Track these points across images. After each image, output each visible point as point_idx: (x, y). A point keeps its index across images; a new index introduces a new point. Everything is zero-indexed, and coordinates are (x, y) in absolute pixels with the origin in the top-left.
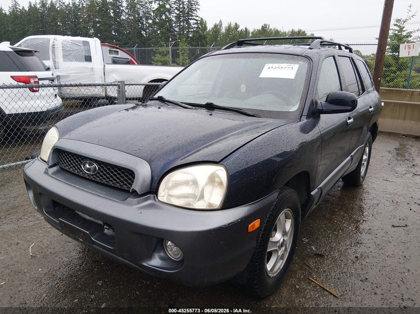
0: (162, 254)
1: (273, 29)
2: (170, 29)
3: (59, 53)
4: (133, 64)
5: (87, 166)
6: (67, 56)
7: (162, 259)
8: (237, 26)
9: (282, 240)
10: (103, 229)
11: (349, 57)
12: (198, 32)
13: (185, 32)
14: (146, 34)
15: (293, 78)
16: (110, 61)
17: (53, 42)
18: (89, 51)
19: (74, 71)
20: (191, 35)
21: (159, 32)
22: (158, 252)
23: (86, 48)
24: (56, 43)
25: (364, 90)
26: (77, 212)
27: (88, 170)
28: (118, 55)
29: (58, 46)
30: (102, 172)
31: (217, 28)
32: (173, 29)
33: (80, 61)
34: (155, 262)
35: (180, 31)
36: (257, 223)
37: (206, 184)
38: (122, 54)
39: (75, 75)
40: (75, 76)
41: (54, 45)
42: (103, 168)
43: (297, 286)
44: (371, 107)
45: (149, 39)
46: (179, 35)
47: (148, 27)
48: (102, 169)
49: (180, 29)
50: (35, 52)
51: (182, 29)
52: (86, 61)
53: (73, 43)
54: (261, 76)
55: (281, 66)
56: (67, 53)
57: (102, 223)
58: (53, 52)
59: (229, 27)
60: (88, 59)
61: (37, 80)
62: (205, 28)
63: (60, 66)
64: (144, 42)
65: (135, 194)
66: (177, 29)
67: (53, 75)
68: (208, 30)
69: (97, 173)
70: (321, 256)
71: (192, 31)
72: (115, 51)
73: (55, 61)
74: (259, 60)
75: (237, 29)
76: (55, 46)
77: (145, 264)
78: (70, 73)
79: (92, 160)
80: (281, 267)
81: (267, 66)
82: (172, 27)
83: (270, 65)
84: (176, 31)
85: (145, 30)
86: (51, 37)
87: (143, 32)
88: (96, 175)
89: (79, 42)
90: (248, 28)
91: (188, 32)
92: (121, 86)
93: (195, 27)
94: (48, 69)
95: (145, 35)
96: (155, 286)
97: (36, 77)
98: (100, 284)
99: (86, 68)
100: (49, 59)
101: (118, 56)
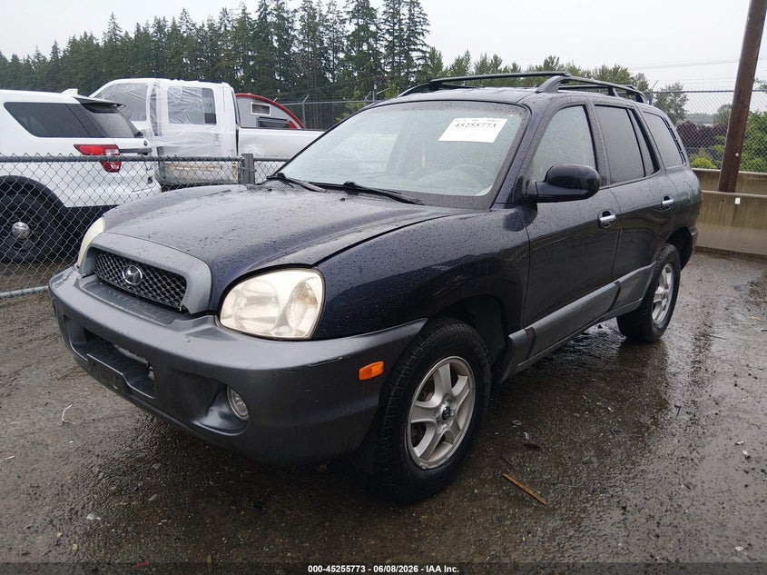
0: (225, 409)
1: (565, 65)
2: (375, 69)
3: (163, 109)
4: (293, 127)
5: (129, 273)
6: (177, 114)
7: (224, 416)
8: (497, 61)
9: (443, 408)
10: (148, 371)
11: (626, 109)
12: (425, 73)
13: (402, 74)
14: (333, 78)
15: (492, 142)
16: (255, 124)
17: (153, 90)
18: (212, 105)
19: (186, 140)
20: (412, 79)
21: (356, 75)
22: (219, 405)
23: (207, 100)
24: (157, 92)
25: (656, 167)
26: (116, 346)
27: (130, 278)
28: (268, 112)
29: (161, 97)
30: (147, 281)
31: (460, 65)
32: (381, 68)
33: (196, 122)
34: (213, 420)
35: (393, 73)
36: (376, 368)
37: (291, 300)
38: (275, 113)
39: (188, 146)
40: (189, 148)
41: (154, 95)
42: (148, 275)
43: (476, 491)
44: (667, 198)
45: (337, 87)
46: (391, 79)
47: (337, 65)
48: (147, 278)
49: (392, 68)
50: (119, 105)
51: (397, 68)
52: (207, 122)
53: (187, 92)
54: (443, 138)
55: (477, 123)
56: (177, 109)
57: (146, 362)
58: (153, 108)
59: (484, 63)
60: (211, 119)
61: (117, 152)
62: (439, 65)
63: (163, 131)
64: (330, 92)
65: (185, 313)
66: (388, 69)
67: (145, 145)
68: (444, 69)
69: (141, 284)
70: (536, 448)
71: (414, 72)
72: (264, 107)
73: (156, 123)
74: (443, 113)
75: (498, 65)
76: (157, 97)
77: (197, 423)
78: (182, 143)
79: (135, 263)
80: (449, 456)
81: (455, 122)
82: (379, 65)
83: (461, 120)
84: (387, 72)
85: (331, 71)
86: (150, 82)
87: (329, 75)
88: (139, 286)
89: (195, 90)
90: (517, 64)
91: (408, 73)
92: (246, 162)
93: (420, 65)
94: (139, 135)
95: (331, 81)
96: (241, 476)
97: (115, 147)
98: (156, 468)
99: (208, 134)
100: (145, 118)
101: (269, 116)
